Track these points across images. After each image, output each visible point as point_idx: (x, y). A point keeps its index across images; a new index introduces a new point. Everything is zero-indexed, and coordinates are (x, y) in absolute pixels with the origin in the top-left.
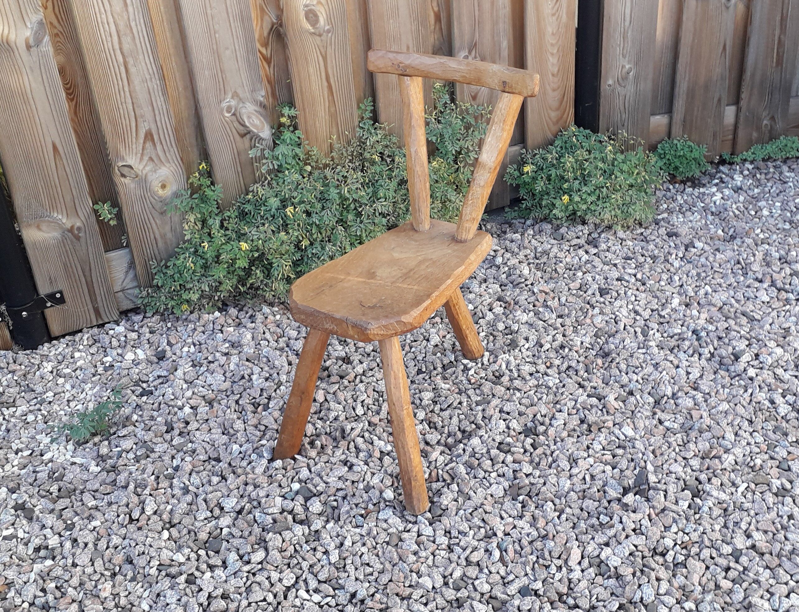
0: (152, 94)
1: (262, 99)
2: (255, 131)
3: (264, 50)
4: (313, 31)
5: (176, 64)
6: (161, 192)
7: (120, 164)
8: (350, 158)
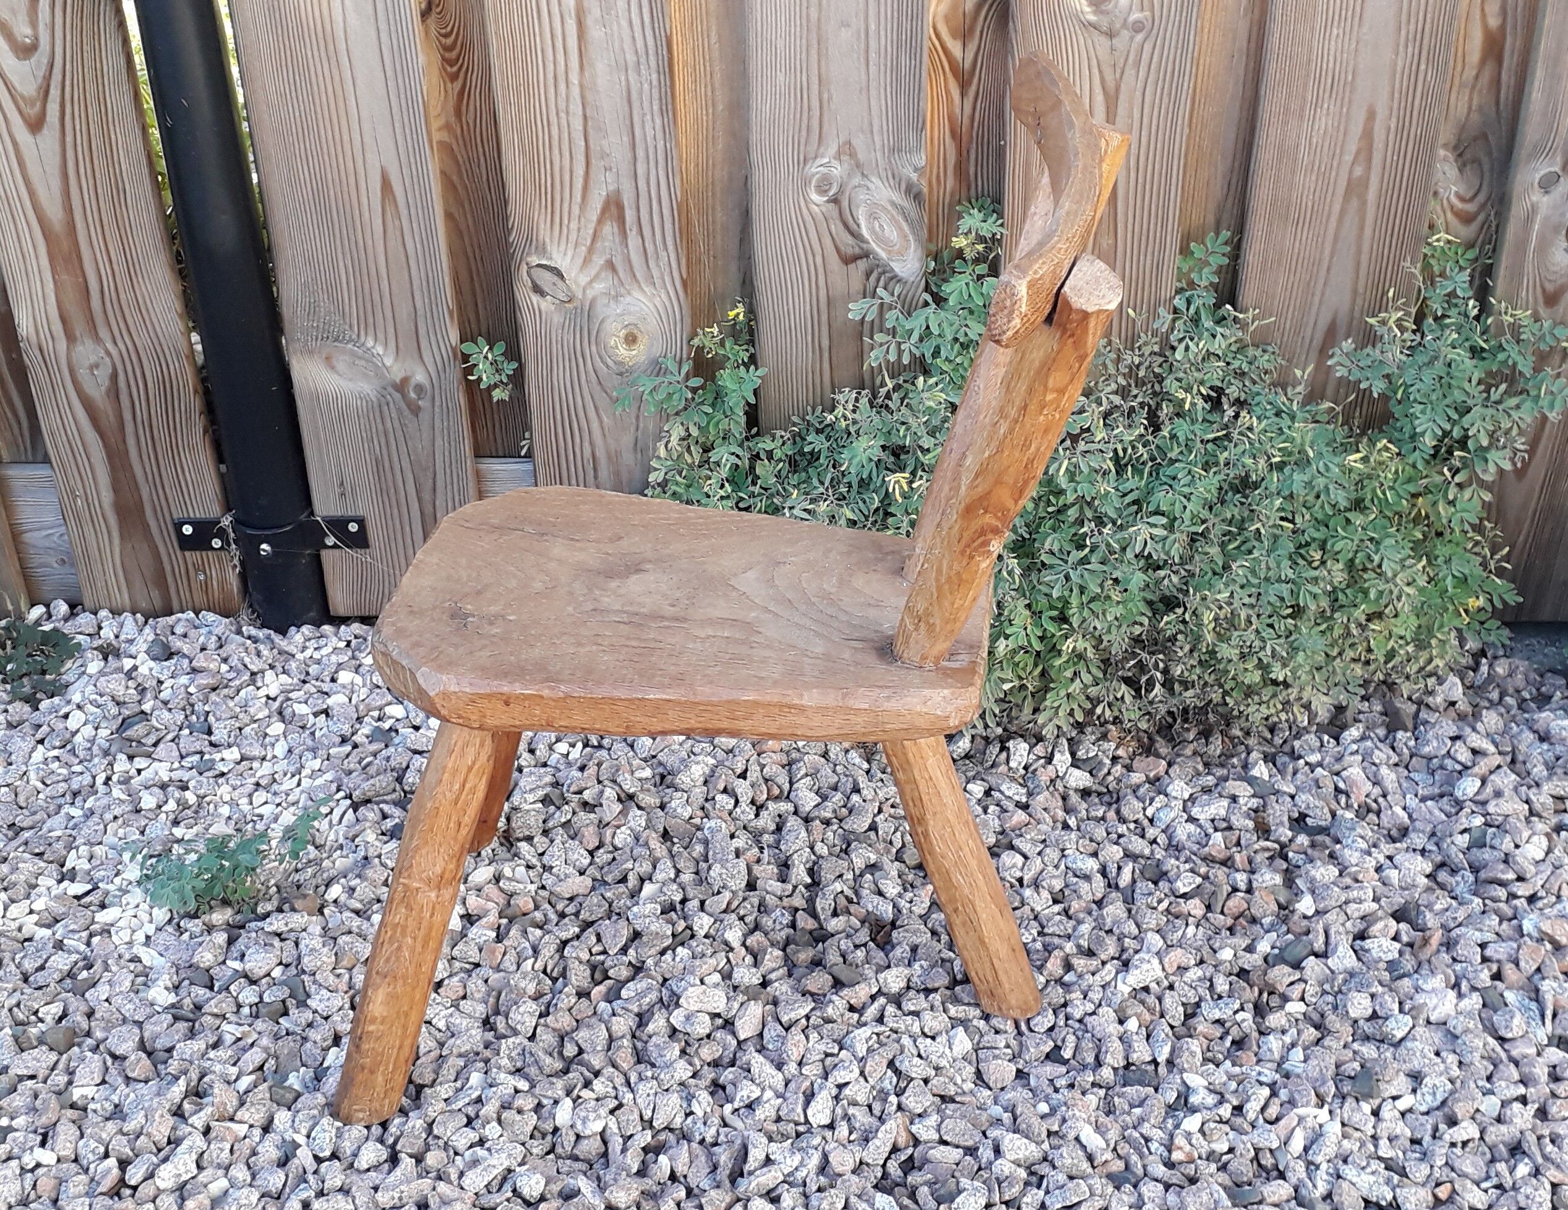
0: (636, 105)
1: (914, 176)
2: (883, 255)
3: (955, 48)
4: (1092, 18)
5: (719, 41)
6: (623, 352)
7: (534, 260)
8: (1121, 381)
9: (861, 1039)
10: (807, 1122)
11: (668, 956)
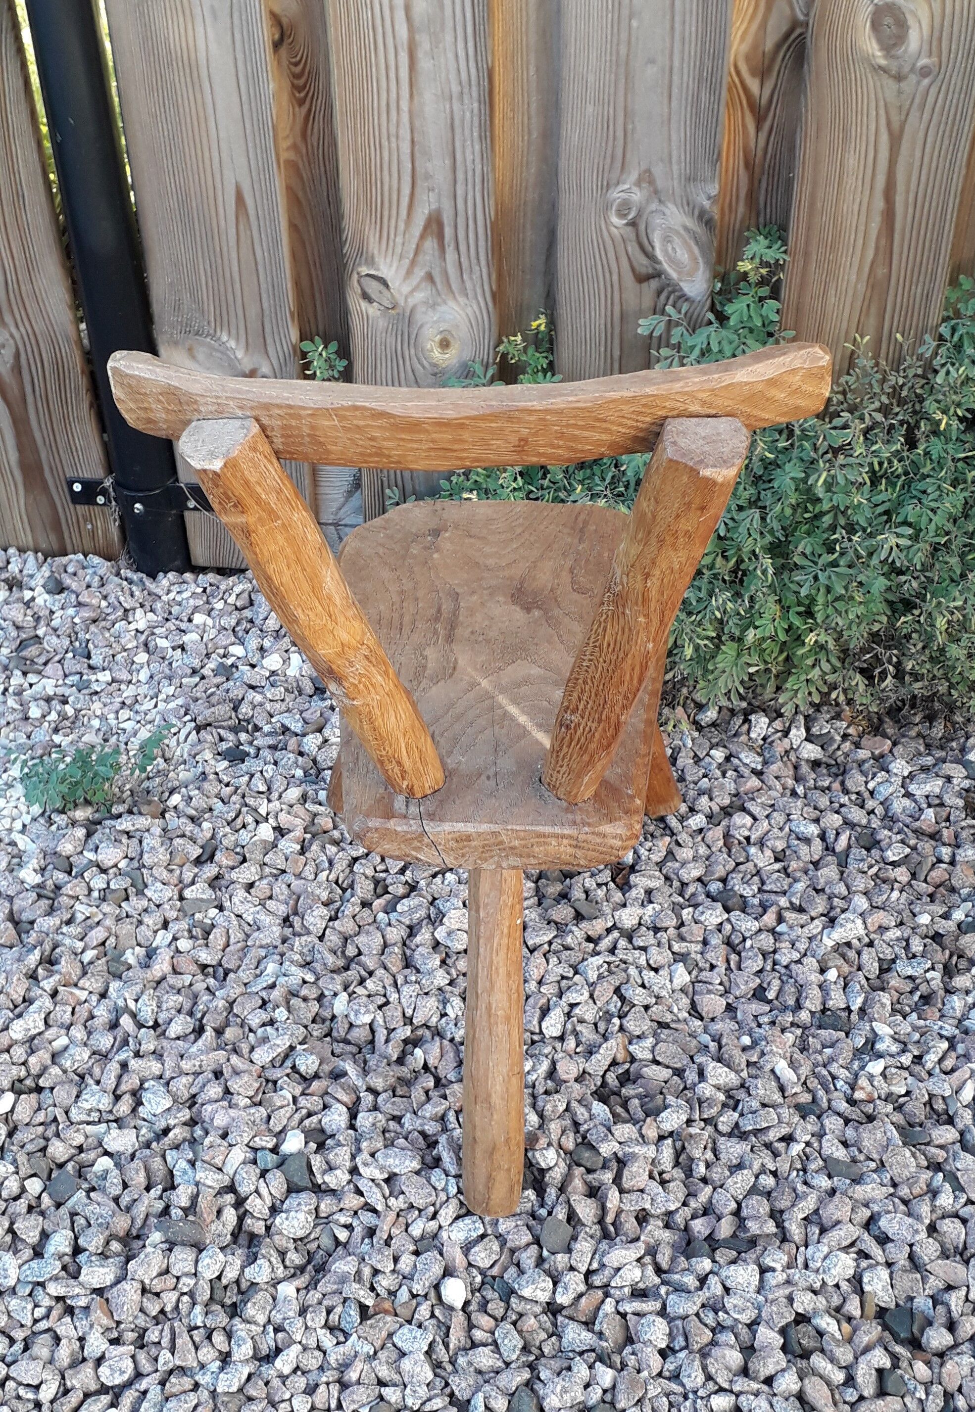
0: (458, 131)
1: (707, 204)
2: (674, 275)
3: (754, 85)
4: (883, 62)
6: (437, 354)
7: (364, 270)
8: (885, 400)
9: (594, 966)
10: (541, 1032)
11: (439, 880)
